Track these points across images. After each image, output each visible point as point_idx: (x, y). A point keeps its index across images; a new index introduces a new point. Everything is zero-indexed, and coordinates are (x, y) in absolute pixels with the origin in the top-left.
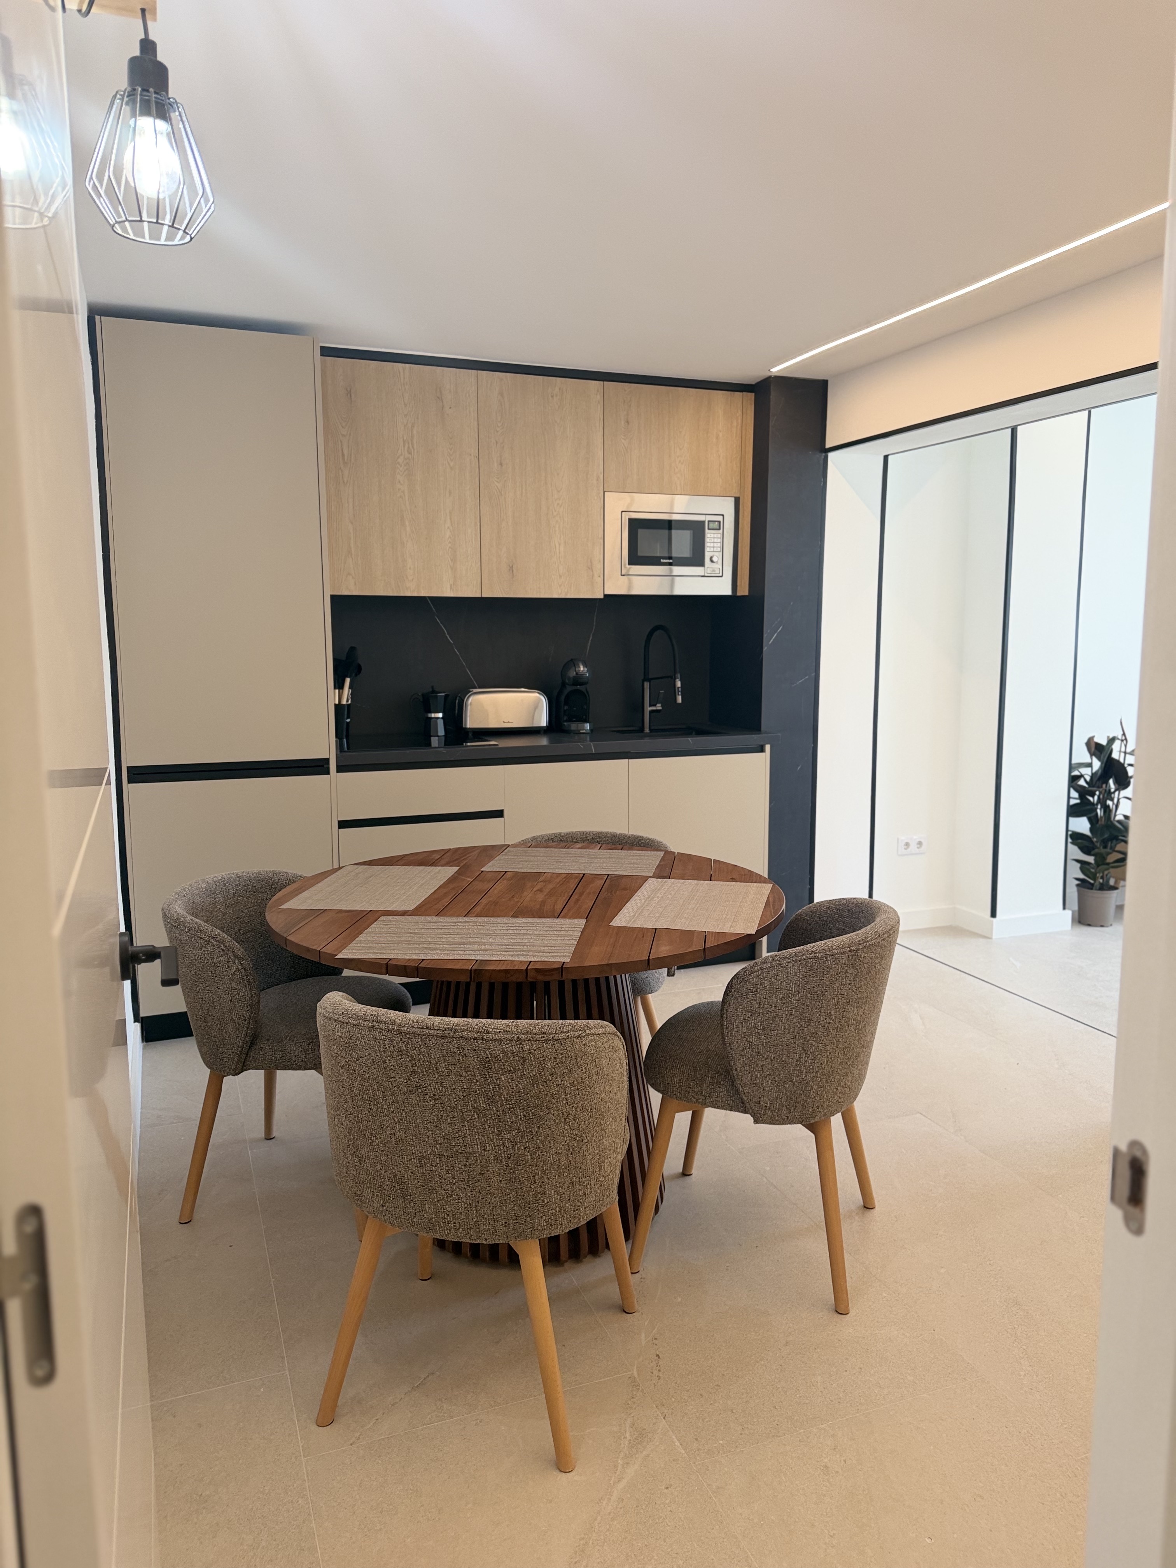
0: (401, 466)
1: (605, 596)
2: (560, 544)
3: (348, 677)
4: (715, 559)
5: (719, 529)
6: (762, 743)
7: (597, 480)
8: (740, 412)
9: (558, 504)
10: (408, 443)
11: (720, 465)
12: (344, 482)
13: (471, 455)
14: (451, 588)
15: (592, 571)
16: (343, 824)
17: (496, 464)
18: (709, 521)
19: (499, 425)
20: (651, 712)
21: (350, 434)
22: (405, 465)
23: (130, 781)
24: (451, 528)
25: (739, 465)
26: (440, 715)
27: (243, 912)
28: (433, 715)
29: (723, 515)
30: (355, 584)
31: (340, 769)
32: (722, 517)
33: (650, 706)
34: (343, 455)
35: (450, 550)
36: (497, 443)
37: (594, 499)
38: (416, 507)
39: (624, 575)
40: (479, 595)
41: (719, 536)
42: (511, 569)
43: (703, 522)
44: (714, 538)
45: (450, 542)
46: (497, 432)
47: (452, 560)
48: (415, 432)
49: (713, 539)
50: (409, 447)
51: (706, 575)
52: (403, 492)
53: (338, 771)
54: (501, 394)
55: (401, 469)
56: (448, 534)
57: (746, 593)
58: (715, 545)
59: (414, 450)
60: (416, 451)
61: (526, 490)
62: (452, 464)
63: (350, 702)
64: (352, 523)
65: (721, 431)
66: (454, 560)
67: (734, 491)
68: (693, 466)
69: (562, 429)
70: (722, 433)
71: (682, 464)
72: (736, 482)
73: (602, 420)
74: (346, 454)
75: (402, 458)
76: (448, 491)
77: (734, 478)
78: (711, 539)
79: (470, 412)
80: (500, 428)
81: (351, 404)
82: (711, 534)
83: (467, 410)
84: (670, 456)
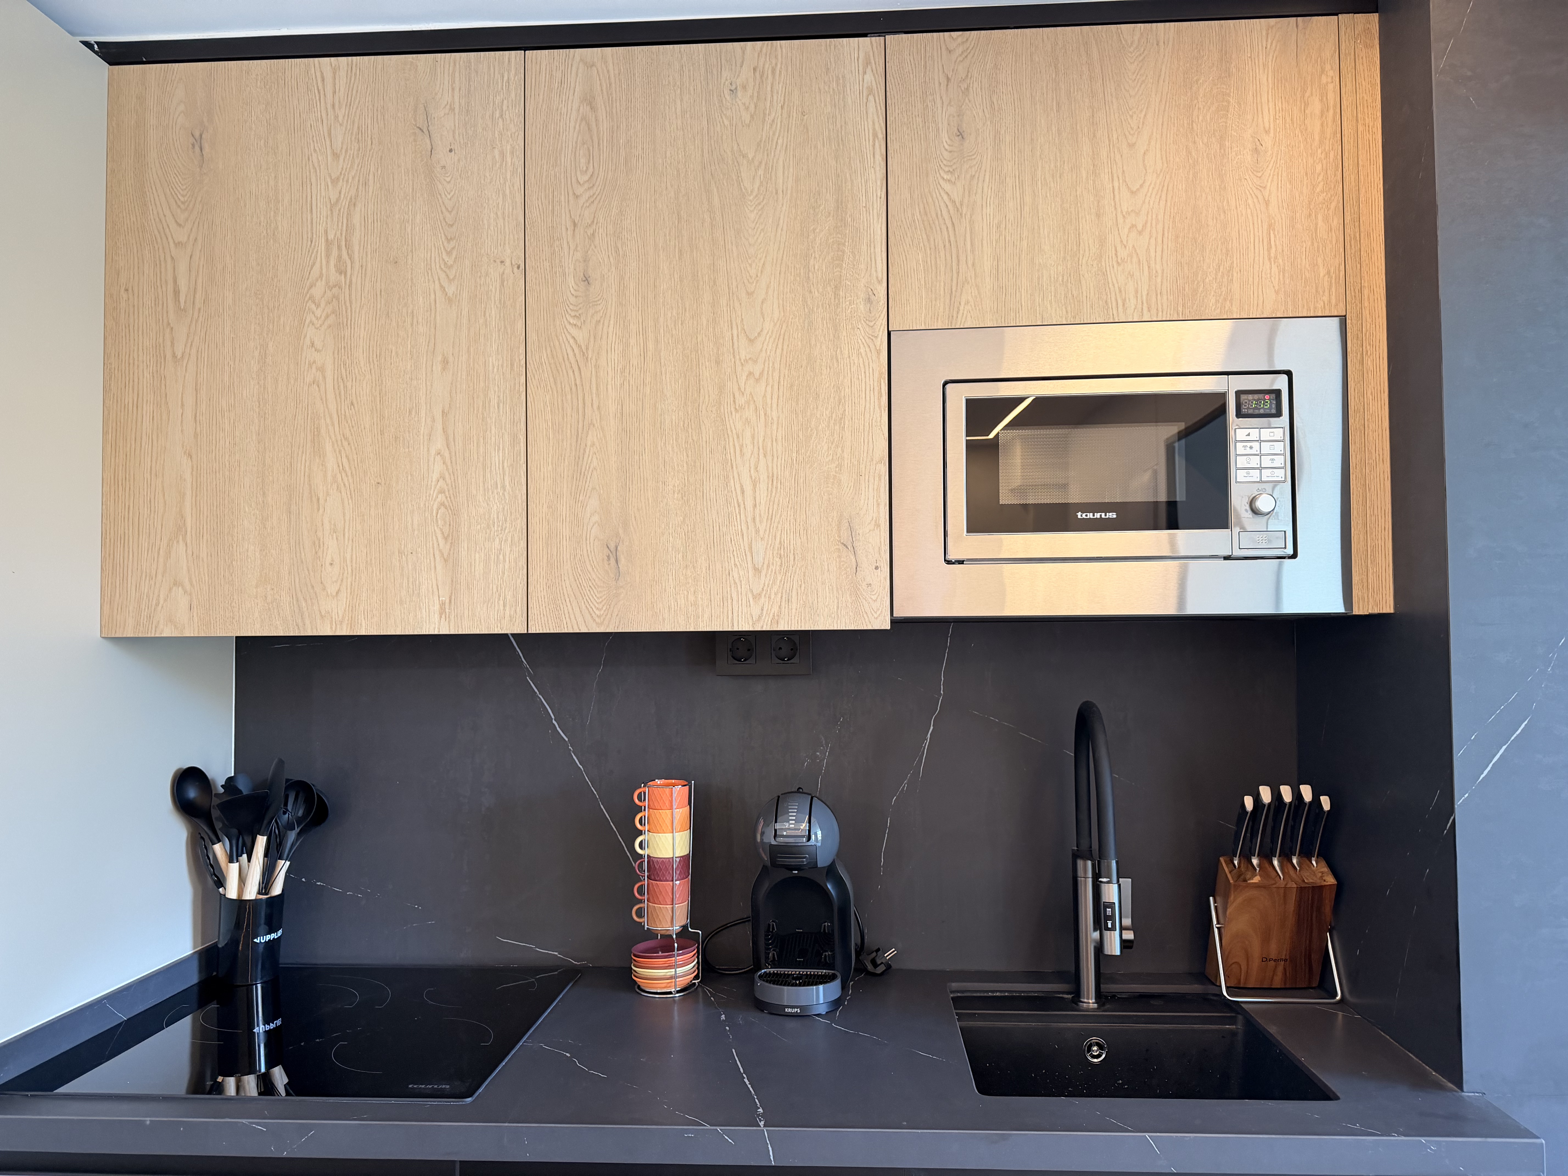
0: (318, 306)
1: (897, 621)
2: (755, 483)
4: (1264, 504)
5: (1279, 414)
7: (869, 300)
8: (1331, 73)
9: (751, 374)
10: (339, 247)
11: (1270, 226)
12: (174, 356)
13: (502, 262)
14: (442, 611)
15: (856, 550)
17: (571, 281)
18: (1238, 393)
19: (583, 179)
21: (196, 240)
22: (329, 303)
24: (447, 454)
25: (1336, 222)
29: (1289, 374)
32: (1288, 378)
34: (176, 292)
35: (443, 510)
36: (574, 225)
37: (859, 354)
38: (352, 404)
39: (955, 562)
41: (1282, 435)
42: (613, 554)
43: (1223, 396)
44: (1260, 441)
45: (442, 491)
46: (577, 197)
47: (446, 538)
48: (356, 219)
49: (1256, 445)
50: (340, 257)
51: (1237, 553)
52: (322, 369)
54: (589, 100)
55: (318, 312)
56: (438, 468)
57: (1388, 607)
58: (1266, 462)
60: (357, 265)
61: (657, 341)
62: (451, 290)
64: (190, 456)
65: (1267, 132)
66: (452, 537)
67: (1326, 298)
68: (1177, 237)
69: (761, 172)
70: (1272, 134)
71: (1140, 233)
72: (1329, 273)
73: (881, 136)
74: (183, 289)
75: (320, 286)
76: (440, 358)
77: (1320, 261)
78: (1249, 444)
79: (502, 154)
80: (586, 186)
81: (201, 167)
82: (1248, 431)
83: (496, 152)
84: (1098, 216)
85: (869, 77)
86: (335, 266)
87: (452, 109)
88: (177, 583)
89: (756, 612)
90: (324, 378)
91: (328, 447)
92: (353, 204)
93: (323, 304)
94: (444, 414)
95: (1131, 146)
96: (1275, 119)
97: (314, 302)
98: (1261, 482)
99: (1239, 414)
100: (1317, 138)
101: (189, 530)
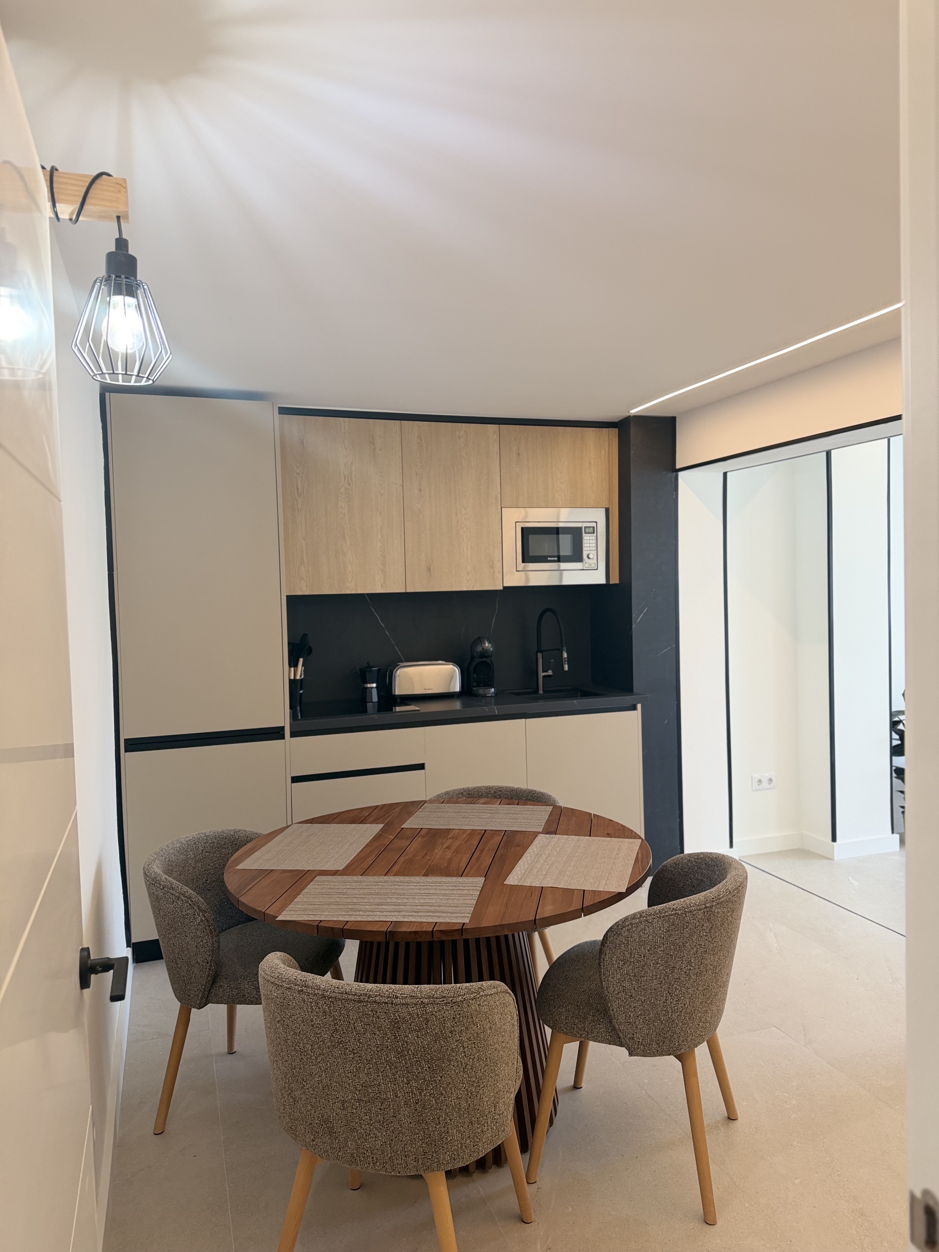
0: (342, 495)
1: (504, 587)
2: (467, 549)
3: (301, 658)
4: (591, 556)
5: (594, 533)
6: (634, 703)
7: (496, 499)
8: (607, 444)
9: (465, 518)
10: (348, 477)
11: (593, 484)
12: (298, 509)
13: (396, 484)
14: (382, 586)
15: (493, 568)
16: (295, 780)
18: (585, 527)
19: (419, 460)
20: (544, 677)
21: (303, 473)
22: (346, 494)
23: (126, 751)
24: (382, 540)
25: (607, 483)
26: (374, 685)
27: (209, 865)
28: (369, 685)
29: (596, 522)
30: (307, 586)
31: (293, 734)
32: (595, 523)
33: (543, 672)
34: (298, 489)
35: (381, 557)
36: (417, 474)
37: (494, 514)
38: (354, 525)
39: (519, 571)
40: (404, 591)
41: (594, 538)
42: (429, 569)
43: (581, 528)
44: (590, 540)
45: (381, 551)
46: (417, 466)
47: (382, 565)
49: (589, 541)
50: (348, 480)
51: (585, 568)
52: (344, 514)
53: (291, 736)
54: (420, 437)
55: (343, 497)
56: (379, 544)
57: (617, 582)
58: (591, 545)
59: (352, 482)
60: (354, 483)
61: (440, 508)
62: (382, 492)
63: (303, 677)
64: (305, 540)
65: (592, 458)
66: (384, 565)
67: (603, 503)
68: (571, 486)
69: (467, 461)
71: (562, 484)
72: (606, 497)
75: (343, 488)
76: (379, 512)
77: (603, 493)
78: (587, 540)
80: (419, 463)
81: (304, 450)
83: (394, 451)
84: (552, 479)
85: (495, 436)
87: (380, 437)
88: (302, 578)
89: (466, 585)
90: (345, 517)
91: (347, 538)
92: (352, 464)
93: (344, 494)
94: (381, 528)
95: (560, 460)
96: (594, 455)
98: (590, 550)
100: (604, 461)
101: (305, 563)
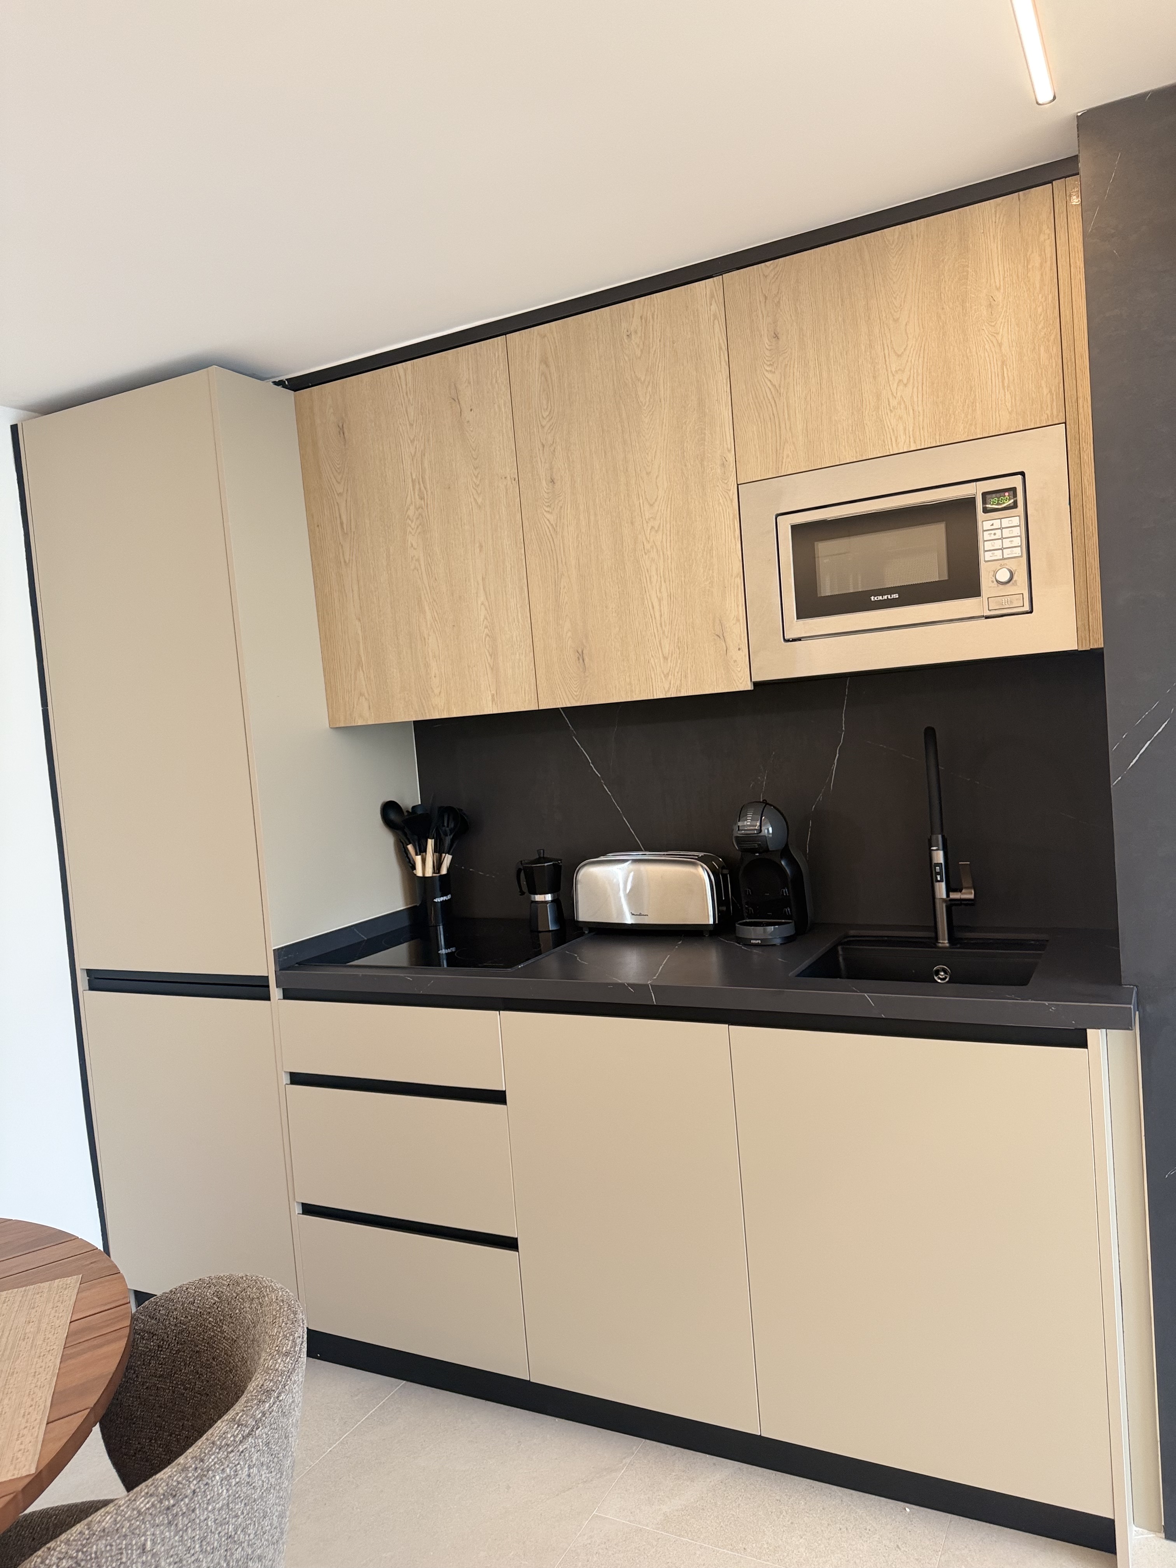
1: (756, 684)
2: (660, 600)
4: (1006, 575)
5: (1015, 506)
8: (1047, 230)
9: (653, 528)
10: (419, 483)
12: (345, 562)
13: (506, 478)
14: (493, 700)
15: (724, 639)
16: (297, 1079)
17: (544, 484)
18: (984, 495)
21: (347, 490)
22: (417, 519)
24: (487, 604)
25: (1056, 350)
26: (549, 897)
28: (539, 898)
29: (1022, 474)
30: (370, 708)
32: (1020, 477)
33: (950, 890)
35: (488, 638)
36: (543, 446)
37: (719, 503)
39: (790, 640)
41: (1015, 521)
42: (581, 656)
43: (970, 499)
44: (1001, 529)
46: (543, 427)
47: (491, 656)
48: (426, 464)
49: (998, 532)
51: (984, 613)
55: (413, 525)
57: (1099, 645)
58: (1007, 545)
59: (427, 491)
60: (429, 493)
64: (359, 620)
66: (494, 654)
67: (1048, 412)
68: (933, 383)
69: (650, 389)
70: (1002, 291)
71: (905, 385)
72: (1050, 391)
73: (724, 348)
74: (345, 521)
75: (412, 508)
76: (477, 545)
77: (1043, 383)
78: (993, 532)
79: (499, 407)
80: (547, 419)
81: (345, 445)
82: (991, 522)
83: (496, 406)
84: (874, 377)
85: (714, 307)
86: (418, 495)
87: (469, 383)
88: (361, 694)
89: (667, 686)
90: (420, 565)
91: (427, 608)
92: (423, 455)
93: (415, 520)
94: (483, 579)
95: (896, 321)
96: (1004, 278)
97: (410, 519)
98: (1004, 559)
99: (986, 510)
100: (1038, 286)
101: (364, 663)
